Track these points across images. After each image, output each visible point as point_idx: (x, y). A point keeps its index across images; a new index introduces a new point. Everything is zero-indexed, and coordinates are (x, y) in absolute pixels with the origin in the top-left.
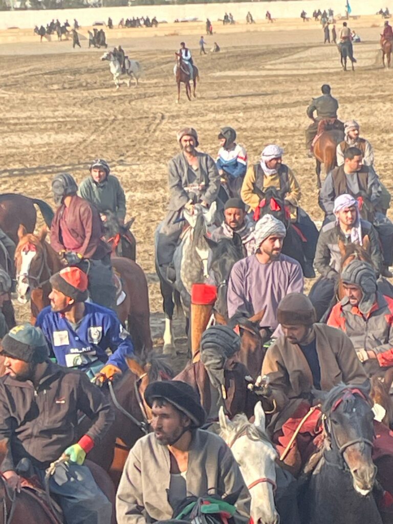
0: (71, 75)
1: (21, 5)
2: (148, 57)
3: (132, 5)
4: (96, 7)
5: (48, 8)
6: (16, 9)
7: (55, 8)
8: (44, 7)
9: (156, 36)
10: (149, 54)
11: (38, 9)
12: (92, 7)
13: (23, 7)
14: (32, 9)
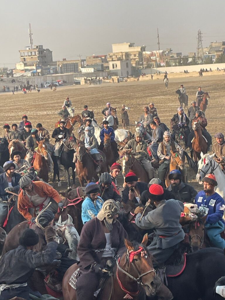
0: (193, 89)
1: (175, 64)
2: (220, 82)
3: (214, 63)
4: (202, 64)
5: (184, 66)
6: (173, 66)
7: (187, 65)
8: (183, 65)
9: (223, 74)
10: (221, 81)
11: (181, 66)
12: (200, 64)
13: (175, 65)
14: (179, 66)
